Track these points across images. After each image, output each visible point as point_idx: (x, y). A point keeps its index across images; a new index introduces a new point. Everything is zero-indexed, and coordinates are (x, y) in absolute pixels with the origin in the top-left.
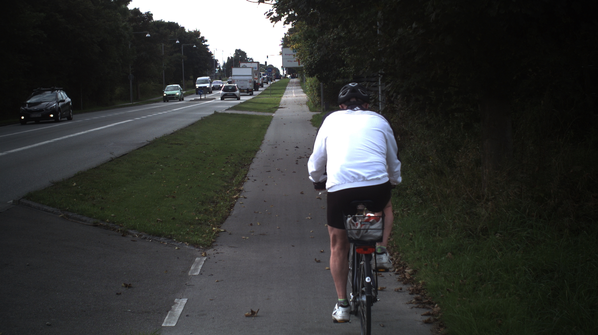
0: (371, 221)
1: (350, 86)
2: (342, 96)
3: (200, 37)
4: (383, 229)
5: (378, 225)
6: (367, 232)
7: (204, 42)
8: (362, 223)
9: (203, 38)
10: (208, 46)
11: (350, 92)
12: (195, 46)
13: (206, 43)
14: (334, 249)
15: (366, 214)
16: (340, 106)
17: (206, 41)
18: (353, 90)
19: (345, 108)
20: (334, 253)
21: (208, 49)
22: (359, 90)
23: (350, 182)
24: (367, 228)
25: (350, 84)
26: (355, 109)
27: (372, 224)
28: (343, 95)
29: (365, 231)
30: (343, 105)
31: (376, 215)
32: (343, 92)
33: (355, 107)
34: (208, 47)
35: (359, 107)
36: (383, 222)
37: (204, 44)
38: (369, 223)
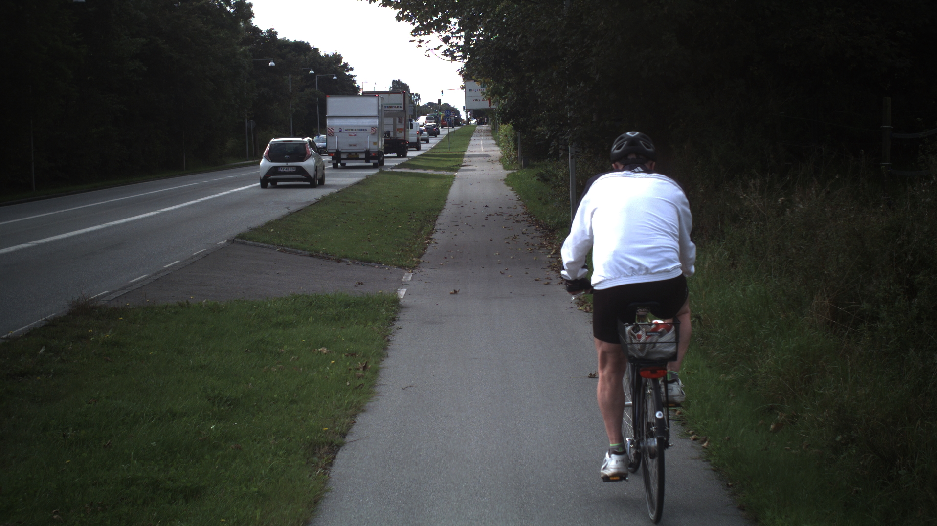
0: (661, 330)
1: (627, 135)
2: (616, 151)
3: (342, 64)
4: (677, 341)
5: (669, 336)
6: (654, 347)
7: (348, 71)
8: (649, 334)
9: (346, 64)
10: (354, 76)
11: (628, 145)
12: (335, 77)
13: (351, 73)
14: (603, 372)
15: (652, 320)
16: (613, 165)
17: (352, 69)
18: (633, 142)
19: (621, 167)
20: (603, 377)
21: (354, 82)
22: (641, 142)
23: (627, 276)
24: (654, 341)
25: (628, 134)
26: (636, 170)
27: (662, 334)
28: (618, 149)
29: (652, 345)
30: (617, 163)
31: (667, 321)
32: (619, 145)
33: (636, 167)
34: (355, 78)
35: (642, 168)
36: (677, 332)
37: (347, 74)
38: (658, 334)
